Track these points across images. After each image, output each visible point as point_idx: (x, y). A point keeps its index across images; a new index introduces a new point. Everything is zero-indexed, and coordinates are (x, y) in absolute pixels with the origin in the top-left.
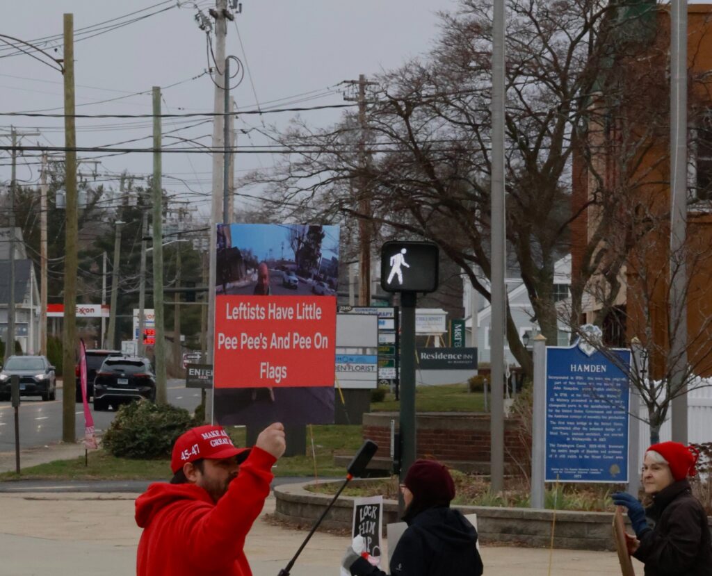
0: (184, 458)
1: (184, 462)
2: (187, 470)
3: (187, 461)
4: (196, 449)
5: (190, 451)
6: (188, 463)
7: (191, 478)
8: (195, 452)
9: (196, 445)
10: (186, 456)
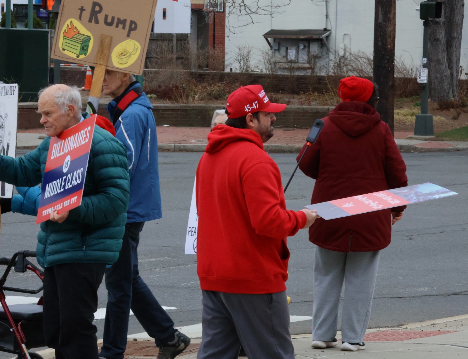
0: (246, 110)
1: (247, 113)
2: (248, 118)
3: (249, 112)
4: (256, 105)
5: (251, 106)
6: (250, 114)
7: (251, 124)
8: (255, 107)
9: (257, 102)
10: (249, 109)
